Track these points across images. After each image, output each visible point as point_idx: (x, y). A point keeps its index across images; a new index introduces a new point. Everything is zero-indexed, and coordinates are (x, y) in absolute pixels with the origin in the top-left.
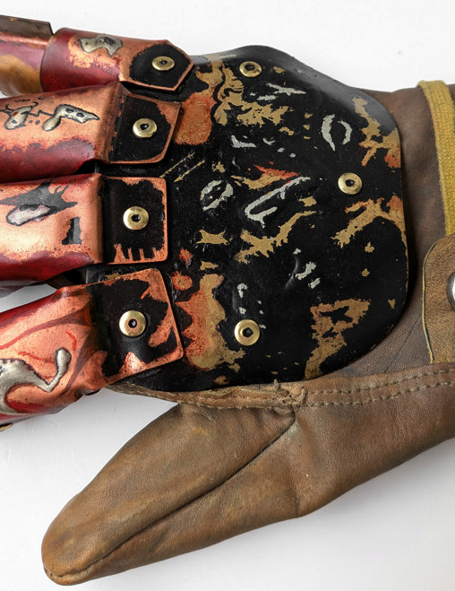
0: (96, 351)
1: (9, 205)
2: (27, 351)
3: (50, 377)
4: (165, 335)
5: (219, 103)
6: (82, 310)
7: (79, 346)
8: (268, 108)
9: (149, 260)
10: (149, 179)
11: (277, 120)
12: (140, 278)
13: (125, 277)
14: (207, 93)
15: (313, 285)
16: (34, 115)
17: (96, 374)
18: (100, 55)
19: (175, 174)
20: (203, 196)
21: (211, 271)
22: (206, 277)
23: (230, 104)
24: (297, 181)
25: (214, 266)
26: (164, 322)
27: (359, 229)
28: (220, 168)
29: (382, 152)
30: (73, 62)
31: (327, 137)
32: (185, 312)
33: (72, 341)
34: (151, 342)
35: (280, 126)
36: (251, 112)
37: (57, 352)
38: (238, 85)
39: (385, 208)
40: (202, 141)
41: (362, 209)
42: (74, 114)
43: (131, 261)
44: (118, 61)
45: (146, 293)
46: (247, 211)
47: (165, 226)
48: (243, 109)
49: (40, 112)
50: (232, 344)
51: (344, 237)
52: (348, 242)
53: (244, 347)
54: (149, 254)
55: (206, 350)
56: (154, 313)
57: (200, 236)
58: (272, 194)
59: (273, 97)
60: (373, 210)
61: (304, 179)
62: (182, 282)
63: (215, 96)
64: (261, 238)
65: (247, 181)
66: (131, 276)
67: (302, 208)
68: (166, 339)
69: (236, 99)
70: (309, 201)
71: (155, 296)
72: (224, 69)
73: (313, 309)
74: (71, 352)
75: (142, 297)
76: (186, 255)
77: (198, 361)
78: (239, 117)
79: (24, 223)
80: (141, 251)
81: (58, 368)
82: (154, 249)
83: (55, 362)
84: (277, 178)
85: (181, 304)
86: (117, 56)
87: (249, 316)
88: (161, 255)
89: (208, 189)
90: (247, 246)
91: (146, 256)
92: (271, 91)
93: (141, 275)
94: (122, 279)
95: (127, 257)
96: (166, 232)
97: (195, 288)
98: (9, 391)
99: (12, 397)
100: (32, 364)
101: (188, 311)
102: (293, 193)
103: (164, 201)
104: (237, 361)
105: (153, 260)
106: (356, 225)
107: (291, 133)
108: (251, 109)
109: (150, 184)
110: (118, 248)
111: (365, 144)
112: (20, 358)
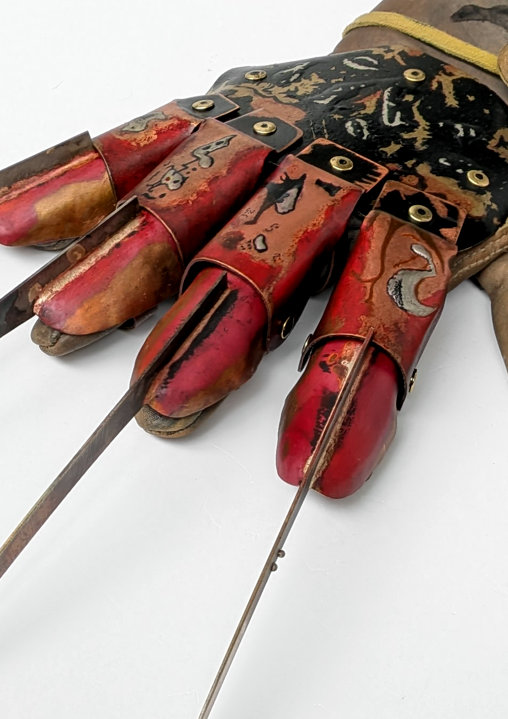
2: (396, 263)
4: (443, 208)
5: (274, 97)
7: (418, 237)
8: (304, 80)
9: (382, 177)
12: (389, 191)
13: (381, 196)
14: (257, 98)
16: (183, 170)
20: (353, 134)
22: (417, 169)
23: (280, 93)
24: (387, 94)
25: (414, 161)
26: (433, 202)
28: (337, 117)
31: (361, 68)
32: (434, 193)
33: (411, 237)
34: (441, 216)
36: (300, 88)
37: (412, 250)
38: (265, 85)
39: (449, 74)
40: (304, 115)
41: (439, 83)
42: (213, 147)
43: (374, 184)
44: (176, 118)
45: (402, 196)
46: (387, 123)
47: (362, 157)
48: (293, 90)
49: (184, 165)
50: (479, 189)
51: (451, 102)
52: (457, 102)
53: (487, 188)
54: (378, 175)
55: (472, 204)
57: (384, 152)
58: (385, 107)
59: (297, 75)
60: (444, 79)
61: (389, 89)
62: (411, 180)
63: (265, 96)
64: (414, 131)
65: (362, 112)
66: (383, 193)
67: (410, 104)
68: (446, 209)
69: (279, 90)
70: (409, 98)
71: (410, 194)
72: (241, 86)
73: (489, 147)
74: (419, 243)
75: (404, 199)
76: (392, 166)
77: (475, 212)
79: (293, 207)
80: (370, 176)
81: (423, 258)
82: (374, 170)
83: (419, 255)
84: (374, 100)
85: (427, 191)
86: (171, 116)
87: (466, 169)
88: (383, 170)
89: (350, 129)
90: (414, 140)
93: (386, 189)
94: (380, 199)
95: (369, 184)
96: (366, 159)
97: (421, 178)
98: (416, 292)
101: (434, 191)
102: (394, 99)
103: (340, 147)
104: (491, 201)
105: (383, 175)
106: (448, 92)
107: (340, 80)
108: (296, 87)
109: (318, 145)
110: (358, 182)
111: (387, 57)
112: (398, 269)
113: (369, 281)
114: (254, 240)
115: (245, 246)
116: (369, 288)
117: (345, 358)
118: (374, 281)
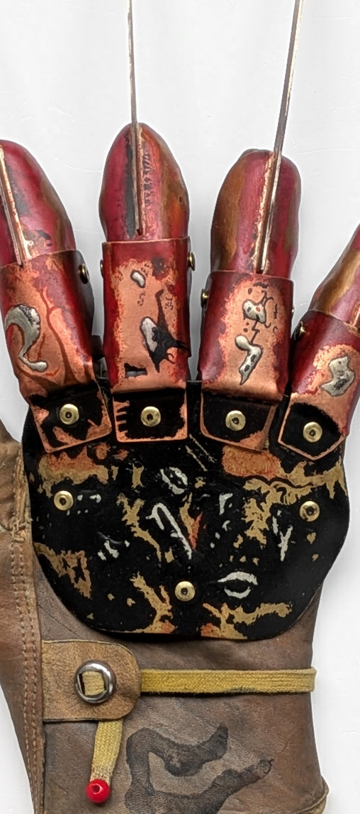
0: (47, 390)
1: (158, 318)
2: (46, 339)
3: (28, 357)
4: (62, 439)
5: (269, 483)
6: (75, 379)
7: (49, 378)
8: (265, 526)
9: (117, 428)
10: (186, 426)
11: (250, 533)
12: (104, 418)
13: (104, 407)
14: (281, 472)
15: (100, 554)
16: (255, 326)
17: (31, 391)
18: (323, 375)
19: (193, 446)
20: (173, 469)
21: (110, 474)
22: (106, 470)
23: (268, 492)
24: (187, 547)
25: (114, 477)
26: (71, 438)
27: (146, 596)
28: (200, 483)
29: (217, 622)
30: (323, 349)
31: (233, 576)
32: (78, 454)
33: (53, 373)
34: (57, 428)
35: (244, 536)
36: (259, 511)
37: (44, 361)
38: (291, 500)
39: (163, 619)
40: (226, 468)
41: (163, 600)
42: (249, 362)
43: (116, 414)
44: (313, 393)
45: (93, 423)
46: (161, 505)
47: (145, 440)
48: (263, 504)
49: (257, 331)
50: (56, 489)
51: (139, 582)
52: (136, 585)
53: (53, 498)
54: (122, 428)
55: (51, 469)
56: (78, 430)
57: (138, 466)
58: (176, 526)
59: (276, 531)
60: (163, 608)
61: (190, 554)
62: (102, 450)
63: (277, 479)
64: (138, 515)
65: (187, 506)
66: (105, 412)
67: (164, 551)
68: (59, 439)
69: (273, 497)
70: (169, 557)
71: (90, 431)
72: (310, 487)
73: (82, 552)
74: (45, 373)
75: (89, 421)
76: (123, 455)
77: (43, 462)
78: (253, 501)
79: (142, 331)
80: (124, 422)
81: (35, 362)
82: (126, 431)
83: (38, 361)
84: (190, 530)
85: (85, 451)
86: (319, 391)
87: (76, 502)
88: (121, 437)
89: (179, 474)
90: (131, 504)
91: (120, 426)
92: (283, 529)
93: (106, 419)
94: (103, 404)
95: (119, 411)
96: (142, 440)
97: (97, 462)
98: (20, 329)
99: (16, 328)
100: (37, 343)
101: (80, 456)
102: (177, 543)
103: (167, 439)
104: (44, 491)
105: (117, 431)
106: (149, 593)
107: (236, 545)
108: (263, 511)
109: (181, 426)
110: (126, 404)
111: (225, 607)
112: (42, 335)
113: (52, 309)
114: (145, 279)
115: (147, 269)
116: (49, 303)
117: (33, 247)
118: (49, 311)
